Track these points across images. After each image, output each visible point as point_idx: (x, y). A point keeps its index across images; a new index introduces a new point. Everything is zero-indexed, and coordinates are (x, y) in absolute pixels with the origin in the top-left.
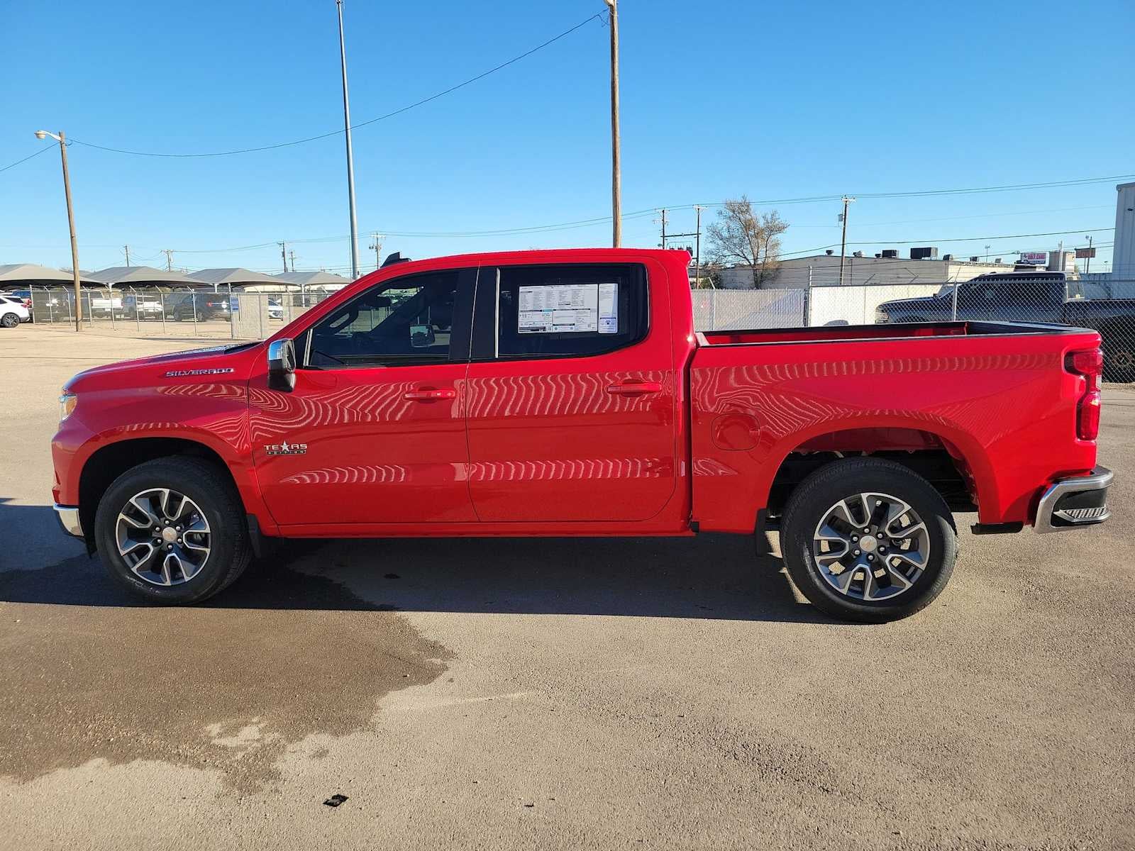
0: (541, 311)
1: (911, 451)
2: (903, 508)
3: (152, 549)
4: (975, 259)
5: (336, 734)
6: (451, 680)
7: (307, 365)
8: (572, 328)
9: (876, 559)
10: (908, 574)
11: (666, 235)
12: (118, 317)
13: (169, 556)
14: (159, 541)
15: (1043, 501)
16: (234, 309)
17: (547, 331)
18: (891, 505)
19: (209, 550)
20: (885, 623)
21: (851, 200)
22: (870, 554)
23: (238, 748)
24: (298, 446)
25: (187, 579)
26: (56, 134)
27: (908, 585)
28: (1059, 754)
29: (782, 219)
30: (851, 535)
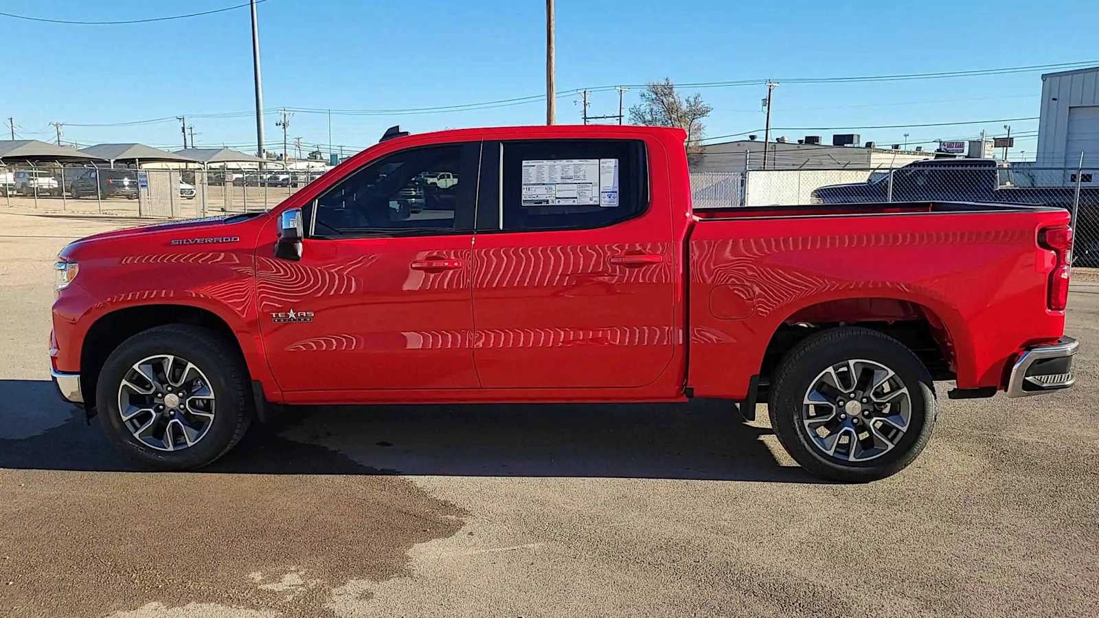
0: (544, 184)
1: (891, 321)
2: (888, 374)
3: (154, 414)
4: (896, 147)
5: (375, 579)
6: (471, 534)
7: (313, 234)
8: (574, 201)
9: (861, 423)
10: (890, 436)
11: (587, 116)
12: (10, 193)
13: (171, 422)
14: (161, 407)
15: (1016, 367)
16: (142, 186)
17: (550, 204)
18: (875, 371)
19: (213, 415)
20: (868, 483)
21: (774, 85)
22: (855, 417)
23: (285, 592)
24: (305, 313)
25: (190, 444)
27: (891, 446)
28: (1044, 589)
29: (705, 102)
30: (838, 399)
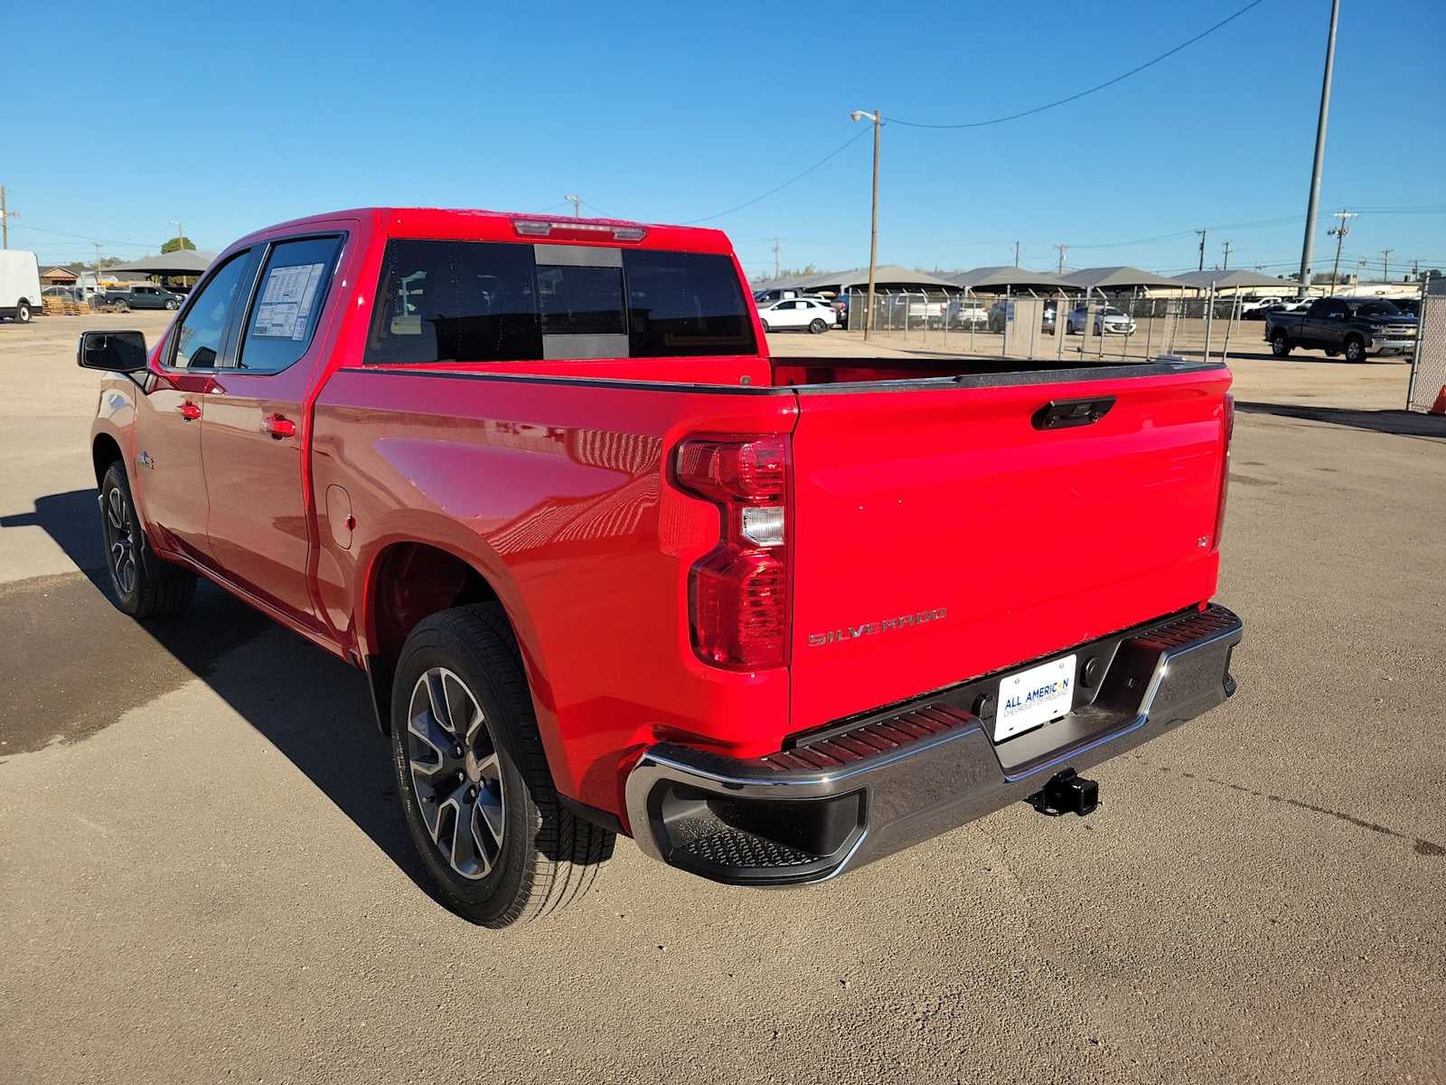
8: (280, 330)
12: (935, 326)
16: (1010, 319)
22: (473, 786)
26: (870, 113)
30: (456, 741)
